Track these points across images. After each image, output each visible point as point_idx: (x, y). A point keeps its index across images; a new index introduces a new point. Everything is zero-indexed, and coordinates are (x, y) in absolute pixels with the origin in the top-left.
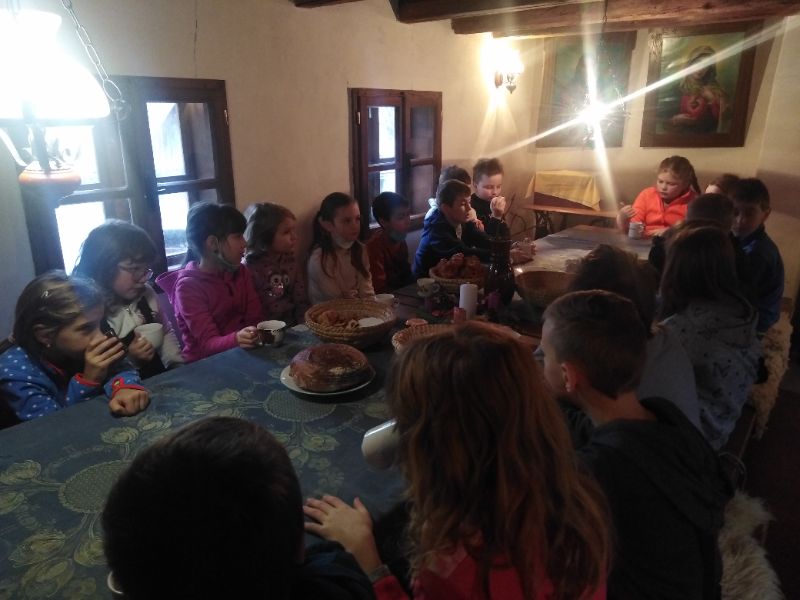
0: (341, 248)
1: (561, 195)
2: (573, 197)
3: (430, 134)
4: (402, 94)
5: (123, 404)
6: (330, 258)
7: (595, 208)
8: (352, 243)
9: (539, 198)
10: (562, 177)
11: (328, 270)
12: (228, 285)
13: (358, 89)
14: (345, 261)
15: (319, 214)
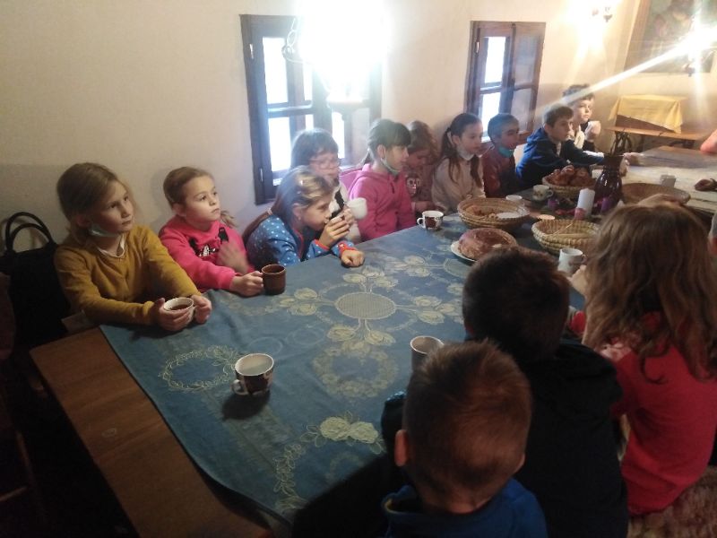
0: (463, 159)
1: (643, 118)
2: (654, 121)
3: (531, 60)
4: (513, 25)
5: (351, 259)
6: (455, 167)
7: (676, 131)
8: (472, 156)
9: (621, 120)
10: (646, 101)
11: (454, 177)
12: (391, 184)
13: (480, 22)
14: (466, 170)
15: (449, 130)
